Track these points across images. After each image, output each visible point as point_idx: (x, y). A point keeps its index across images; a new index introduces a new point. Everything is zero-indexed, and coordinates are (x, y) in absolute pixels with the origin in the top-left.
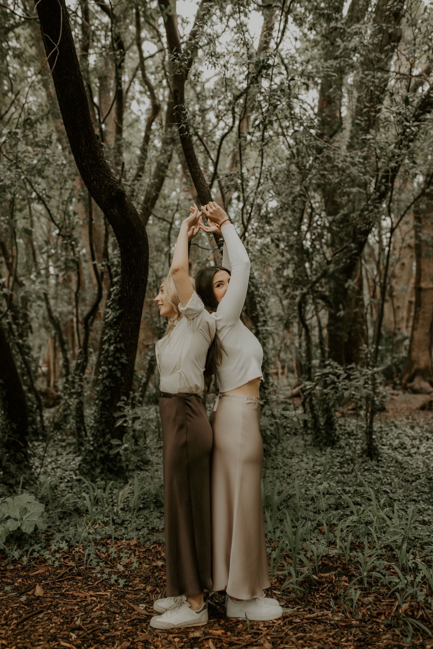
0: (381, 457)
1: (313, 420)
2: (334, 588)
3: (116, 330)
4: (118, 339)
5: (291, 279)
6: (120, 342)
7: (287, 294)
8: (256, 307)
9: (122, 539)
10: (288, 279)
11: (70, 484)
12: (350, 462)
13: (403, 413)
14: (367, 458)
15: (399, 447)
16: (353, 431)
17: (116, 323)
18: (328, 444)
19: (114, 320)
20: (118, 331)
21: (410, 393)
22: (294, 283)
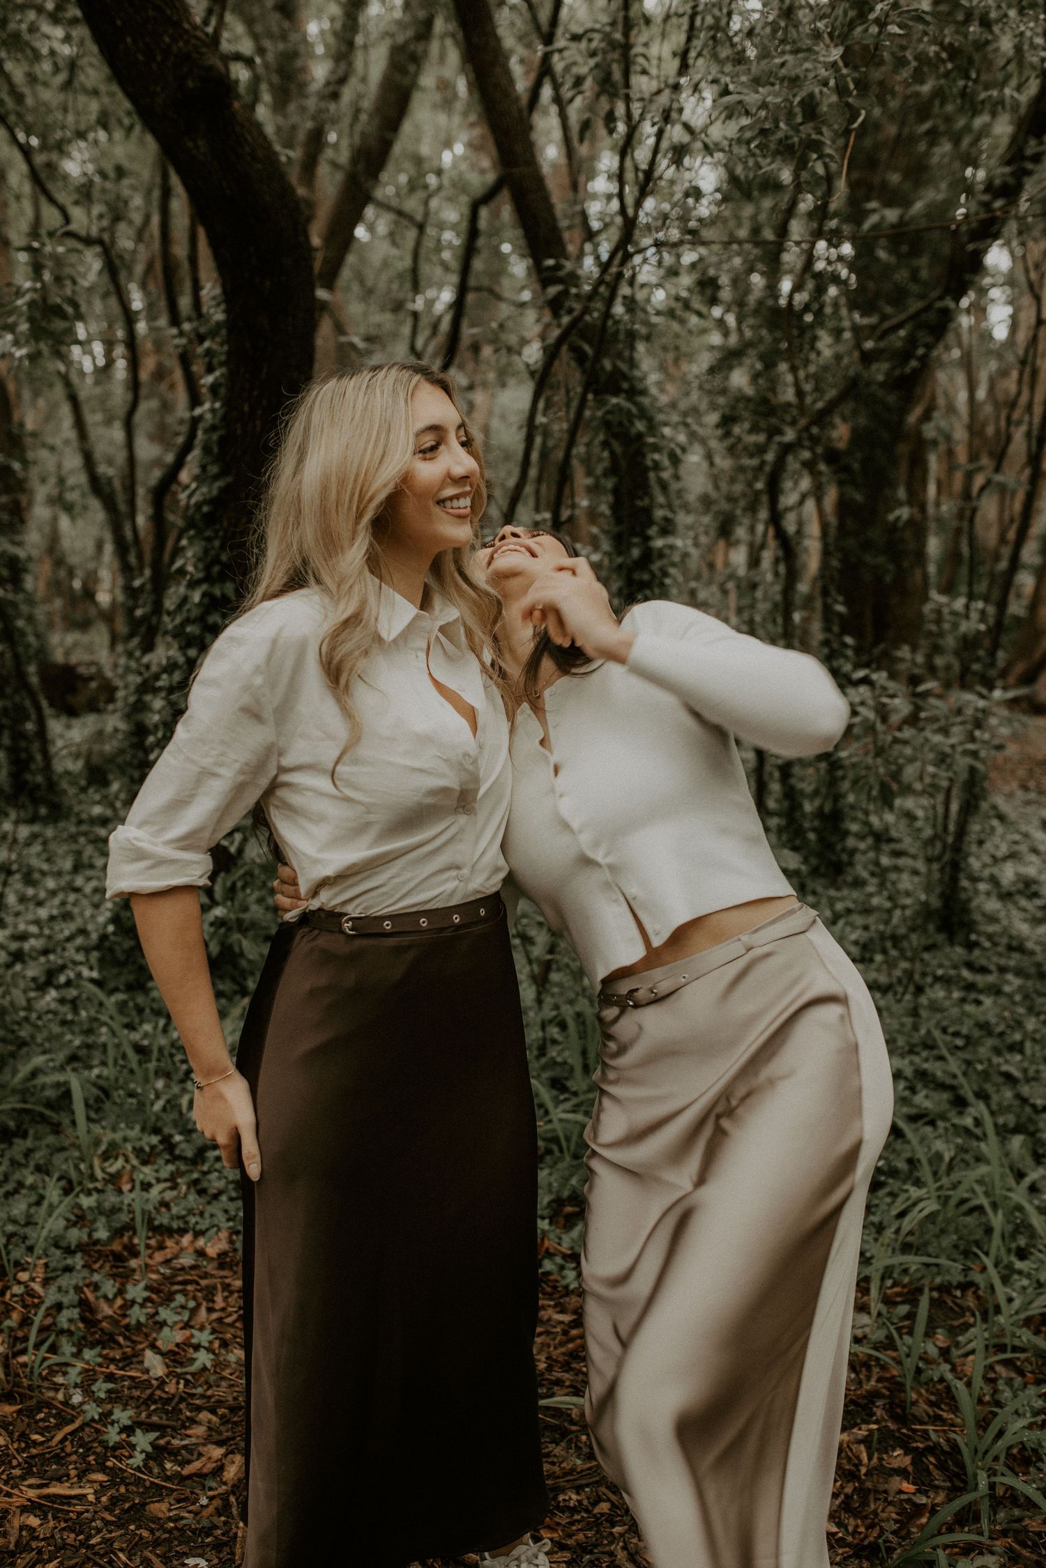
0: (979, 933)
1: (786, 804)
2: (864, 1504)
3: (209, 539)
4: (216, 569)
5: (748, 400)
6: (222, 578)
7: (731, 440)
8: (646, 479)
9: (182, 1232)
10: (741, 398)
11: (73, 993)
12: (889, 944)
13: (1012, 771)
14: (940, 938)
15: (1019, 892)
16: (887, 829)
17: (210, 519)
18: (822, 870)
19: (205, 509)
20: (217, 543)
21: (1024, 712)
22: (755, 412)
